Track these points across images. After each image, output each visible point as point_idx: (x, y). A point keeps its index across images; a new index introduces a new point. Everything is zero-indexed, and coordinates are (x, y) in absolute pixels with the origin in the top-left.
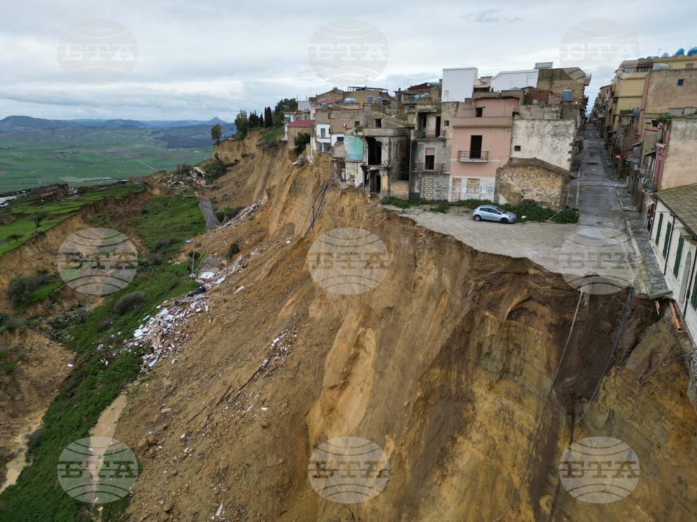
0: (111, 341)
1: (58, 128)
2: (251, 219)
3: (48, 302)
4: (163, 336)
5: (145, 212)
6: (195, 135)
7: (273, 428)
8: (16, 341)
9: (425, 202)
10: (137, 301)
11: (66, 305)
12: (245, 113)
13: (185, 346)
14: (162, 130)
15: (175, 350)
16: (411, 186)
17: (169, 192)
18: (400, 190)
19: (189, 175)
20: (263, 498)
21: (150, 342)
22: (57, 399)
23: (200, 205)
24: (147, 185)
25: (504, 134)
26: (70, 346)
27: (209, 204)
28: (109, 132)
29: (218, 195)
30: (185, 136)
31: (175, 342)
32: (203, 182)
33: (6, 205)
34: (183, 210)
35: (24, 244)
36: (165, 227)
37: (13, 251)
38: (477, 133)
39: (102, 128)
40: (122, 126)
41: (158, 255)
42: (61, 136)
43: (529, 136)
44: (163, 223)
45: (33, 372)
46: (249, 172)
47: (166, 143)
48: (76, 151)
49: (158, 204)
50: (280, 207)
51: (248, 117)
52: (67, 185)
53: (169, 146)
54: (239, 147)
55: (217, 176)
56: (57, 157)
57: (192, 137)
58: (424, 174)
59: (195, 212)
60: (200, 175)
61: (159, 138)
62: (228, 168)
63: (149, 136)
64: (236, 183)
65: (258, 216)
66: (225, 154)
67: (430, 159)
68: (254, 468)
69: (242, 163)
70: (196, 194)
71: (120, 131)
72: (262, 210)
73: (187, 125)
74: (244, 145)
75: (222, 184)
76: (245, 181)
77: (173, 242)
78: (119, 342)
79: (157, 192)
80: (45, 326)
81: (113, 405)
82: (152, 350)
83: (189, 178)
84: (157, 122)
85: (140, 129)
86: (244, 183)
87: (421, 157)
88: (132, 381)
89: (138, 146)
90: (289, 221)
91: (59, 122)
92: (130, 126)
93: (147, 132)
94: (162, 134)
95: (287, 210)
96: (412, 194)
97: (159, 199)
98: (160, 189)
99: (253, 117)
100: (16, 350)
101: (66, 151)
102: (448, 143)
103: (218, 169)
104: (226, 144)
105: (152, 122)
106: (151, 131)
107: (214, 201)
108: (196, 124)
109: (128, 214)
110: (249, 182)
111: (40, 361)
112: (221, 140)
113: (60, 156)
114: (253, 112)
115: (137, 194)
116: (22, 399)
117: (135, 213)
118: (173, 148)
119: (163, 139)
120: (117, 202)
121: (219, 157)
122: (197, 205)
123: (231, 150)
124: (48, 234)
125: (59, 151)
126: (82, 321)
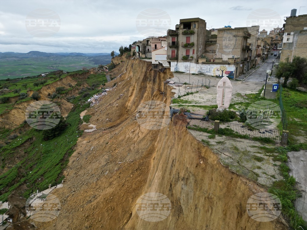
0: (82, 102)
1: (51, 56)
2: (121, 77)
3: (65, 94)
4: (95, 100)
5: (88, 78)
6: (106, 59)
7: (119, 107)
8: (60, 100)
9: (148, 58)
10: (88, 94)
11: (70, 95)
12: (123, 47)
13: (101, 101)
14: (92, 57)
15: (98, 103)
16: (145, 55)
17: (96, 73)
18: (144, 56)
19: (103, 68)
20: (116, 117)
21: (92, 101)
22: (70, 112)
23: (106, 76)
24: (88, 72)
25: (160, 44)
26: (72, 103)
27: (109, 76)
28: (71, 58)
29: (112, 74)
30: (102, 60)
31: (98, 101)
32: (108, 71)
33: (45, 76)
34: (101, 77)
35: (57, 81)
36: (95, 81)
37: (55, 82)
38: (156, 44)
39: (68, 56)
40: (76, 55)
41: (93, 88)
42: (52, 59)
43: (164, 44)
44: (94, 81)
45: (65, 106)
46: (122, 67)
47: (94, 63)
48: (57, 65)
49: (92, 76)
50: (128, 72)
51: (124, 48)
52: (63, 71)
53: (95, 64)
54: (120, 59)
55: (112, 68)
56: (50, 68)
57: (105, 60)
58: (147, 52)
59: (104, 78)
60: (106, 68)
61: (91, 60)
62: (116, 66)
63: (87, 59)
64: (118, 70)
65: (123, 76)
66: (115, 62)
67: (148, 49)
68: (114, 113)
69: (121, 64)
70: (105, 73)
71: (75, 57)
72: (124, 75)
73: (103, 55)
74: (122, 58)
75: (114, 71)
76: (121, 69)
77: (97, 84)
78: (84, 102)
79: (92, 73)
80: (65, 99)
81: (84, 111)
82: (93, 103)
83: (102, 69)
84: (90, 54)
85: (84, 57)
86: (121, 70)
87: (147, 49)
88: (88, 108)
89: (82, 64)
90: (130, 75)
91: (51, 54)
92: (79, 55)
93: (86, 58)
94: (92, 59)
95: (130, 73)
96: (146, 57)
97: (93, 75)
98: (93, 72)
99: (126, 48)
100: (60, 102)
101: (54, 65)
102: (151, 46)
103: (113, 66)
104: (116, 58)
105: (88, 54)
106: (88, 57)
107: (111, 75)
108: (106, 54)
109: (83, 78)
110: (122, 69)
111: (66, 105)
112: (114, 57)
113: (51, 68)
114: (125, 46)
115: (86, 73)
116: (63, 111)
117: (85, 78)
118: (97, 64)
119: (93, 61)
120: (80, 75)
121: (113, 62)
122: (105, 76)
123: (118, 60)
124: (63, 79)
125: (51, 66)
126: (74, 99)
